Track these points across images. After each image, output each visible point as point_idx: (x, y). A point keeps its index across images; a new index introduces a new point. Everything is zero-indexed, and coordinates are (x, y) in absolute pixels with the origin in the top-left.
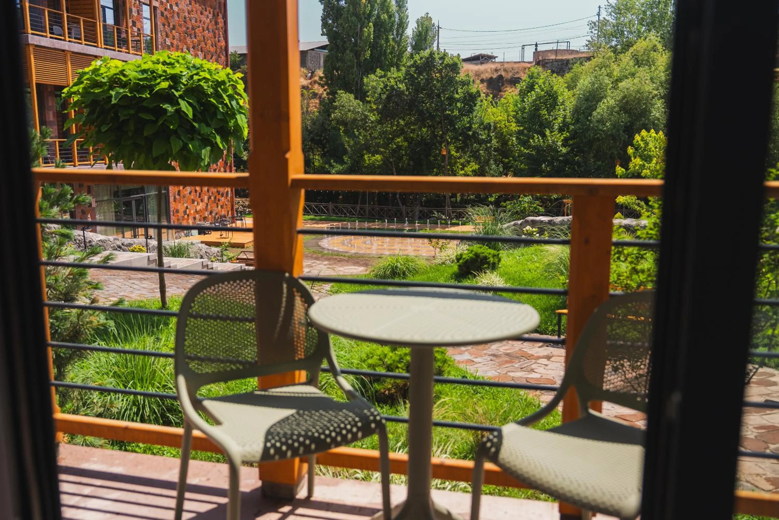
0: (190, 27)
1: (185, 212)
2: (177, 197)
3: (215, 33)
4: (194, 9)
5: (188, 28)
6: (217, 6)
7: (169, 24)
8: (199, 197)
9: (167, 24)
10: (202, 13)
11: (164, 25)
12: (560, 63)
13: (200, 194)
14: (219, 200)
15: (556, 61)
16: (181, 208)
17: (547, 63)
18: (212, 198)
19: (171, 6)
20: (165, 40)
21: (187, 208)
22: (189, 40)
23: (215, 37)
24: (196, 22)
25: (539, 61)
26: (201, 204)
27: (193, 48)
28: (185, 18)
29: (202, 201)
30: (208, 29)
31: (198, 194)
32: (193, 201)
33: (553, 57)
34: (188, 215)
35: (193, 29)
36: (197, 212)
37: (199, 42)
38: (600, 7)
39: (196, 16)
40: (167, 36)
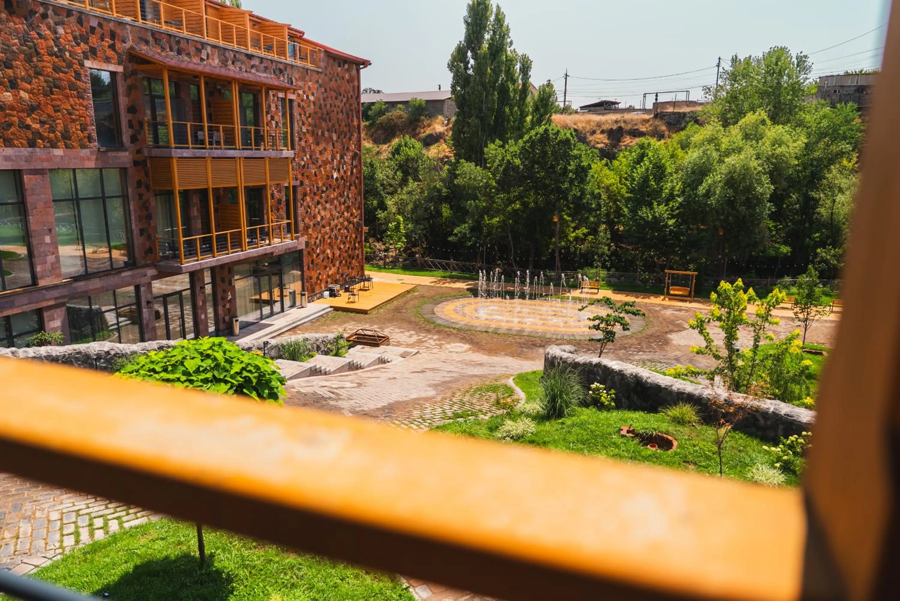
0: (325, 112)
1: (318, 278)
2: (311, 266)
3: (348, 115)
4: (329, 96)
5: (323, 114)
6: (351, 90)
7: (305, 112)
8: (332, 262)
9: (303, 113)
10: (336, 99)
11: (300, 115)
12: (677, 116)
13: (332, 260)
14: (350, 263)
15: (674, 113)
16: (314, 275)
17: (665, 116)
18: (344, 262)
19: (307, 97)
20: (301, 128)
21: (320, 274)
22: (324, 124)
23: (348, 118)
24: (331, 107)
25: (657, 114)
26: (333, 268)
27: (328, 131)
28: (320, 105)
29: (334, 266)
30: (342, 112)
31: (330, 260)
32: (326, 267)
33: (670, 110)
34: (321, 280)
35: (328, 114)
36: (328, 276)
37: (333, 126)
38: (719, 59)
39: (331, 102)
40: (303, 124)
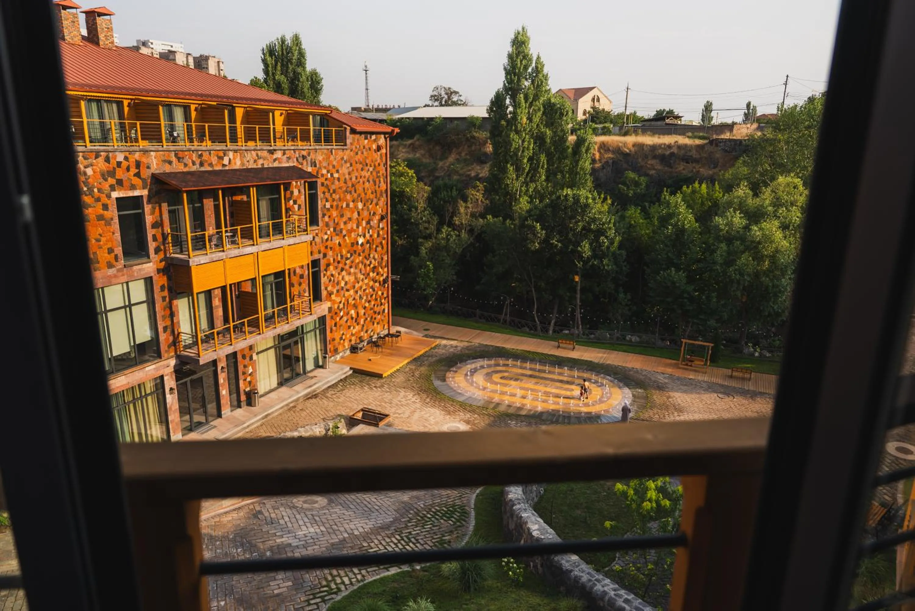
0: (350, 185)
1: (341, 339)
2: (334, 328)
3: (375, 182)
4: (355, 169)
5: (348, 187)
6: (378, 158)
7: (329, 190)
8: (356, 321)
9: (326, 190)
10: (362, 170)
11: (324, 193)
12: (733, 143)
13: (356, 319)
14: (375, 319)
16: (337, 336)
18: (369, 319)
19: (332, 175)
20: (325, 205)
21: (343, 334)
22: (348, 197)
23: (375, 185)
24: (356, 178)
26: (357, 327)
27: (353, 201)
28: (345, 179)
29: (358, 324)
30: (368, 181)
31: (354, 320)
32: (349, 327)
34: (344, 340)
35: (353, 185)
36: (352, 335)
37: (359, 195)
38: (787, 76)
39: (357, 174)
40: (327, 201)
